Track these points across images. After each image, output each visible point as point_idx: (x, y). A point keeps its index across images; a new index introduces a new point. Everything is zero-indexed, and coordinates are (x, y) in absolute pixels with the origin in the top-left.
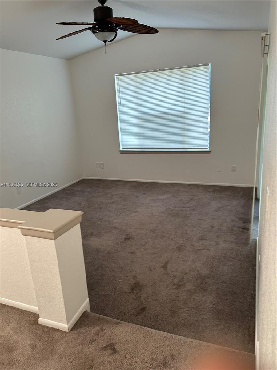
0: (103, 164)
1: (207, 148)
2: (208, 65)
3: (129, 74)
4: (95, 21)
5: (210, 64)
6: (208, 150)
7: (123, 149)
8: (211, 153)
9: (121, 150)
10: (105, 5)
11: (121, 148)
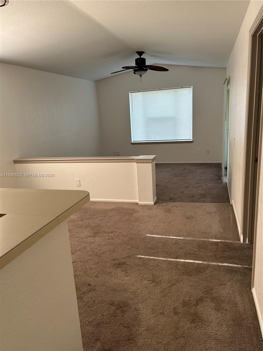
0: (119, 152)
1: (191, 139)
2: (191, 87)
3: (139, 92)
4: (136, 65)
5: (192, 87)
6: (192, 140)
7: (133, 141)
8: (193, 143)
9: (132, 142)
10: (141, 57)
11: (132, 141)
